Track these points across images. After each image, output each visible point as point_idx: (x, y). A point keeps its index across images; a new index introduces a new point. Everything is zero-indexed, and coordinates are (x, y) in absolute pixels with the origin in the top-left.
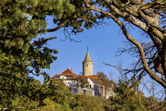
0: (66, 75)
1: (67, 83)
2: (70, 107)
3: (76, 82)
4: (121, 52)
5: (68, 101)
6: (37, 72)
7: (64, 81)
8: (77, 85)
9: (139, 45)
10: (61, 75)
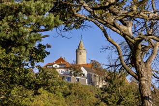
0: (59, 63)
1: (61, 71)
2: (63, 96)
3: (69, 71)
4: (105, 49)
5: (61, 90)
6: (32, 65)
7: (57, 70)
8: (71, 74)
9: (118, 46)
10: (54, 64)
